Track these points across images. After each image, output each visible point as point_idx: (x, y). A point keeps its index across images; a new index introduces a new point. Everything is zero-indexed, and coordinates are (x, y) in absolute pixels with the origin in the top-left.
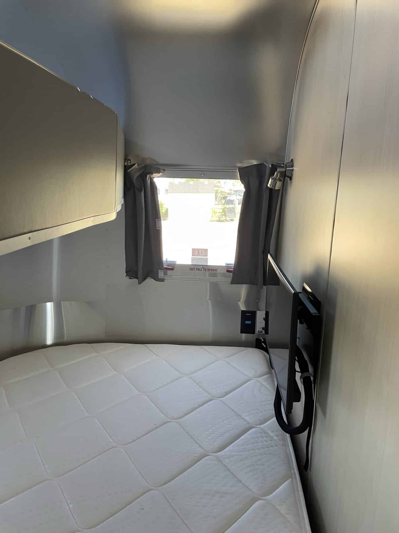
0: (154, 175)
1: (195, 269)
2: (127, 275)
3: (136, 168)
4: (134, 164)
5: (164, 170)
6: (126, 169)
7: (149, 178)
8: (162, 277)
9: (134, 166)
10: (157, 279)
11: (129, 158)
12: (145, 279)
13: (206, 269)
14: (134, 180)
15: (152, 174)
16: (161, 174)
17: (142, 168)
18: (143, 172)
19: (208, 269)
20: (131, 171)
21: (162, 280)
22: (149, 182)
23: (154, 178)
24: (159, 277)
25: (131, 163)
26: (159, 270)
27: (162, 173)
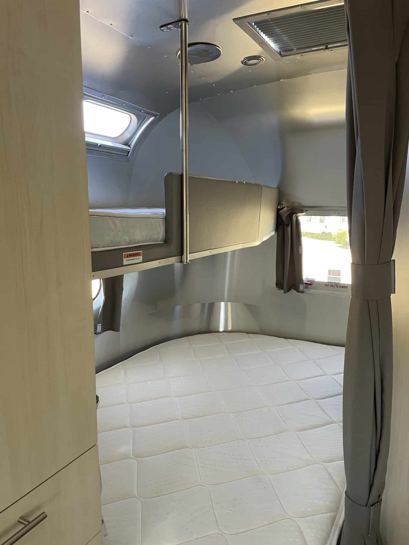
0: (299, 214)
1: (329, 286)
2: (276, 287)
3: (286, 210)
4: (284, 207)
5: (307, 211)
6: (278, 210)
7: (295, 217)
8: (302, 290)
9: (284, 209)
10: (298, 290)
11: (282, 203)
12: (289, 290)
13: (338, 286)
14: (284, 218)
15: (297, 214)
16: (304, 213)
17: (290, 210)
18: (291, 212)
19: (340, 286)
20: (282, 212)
21: (302, 292)
22: (295, 219)
23: (299, 216)
24: (300, 290)
25: (283, 206)
26: (300, 285)
27: (306, 212)
